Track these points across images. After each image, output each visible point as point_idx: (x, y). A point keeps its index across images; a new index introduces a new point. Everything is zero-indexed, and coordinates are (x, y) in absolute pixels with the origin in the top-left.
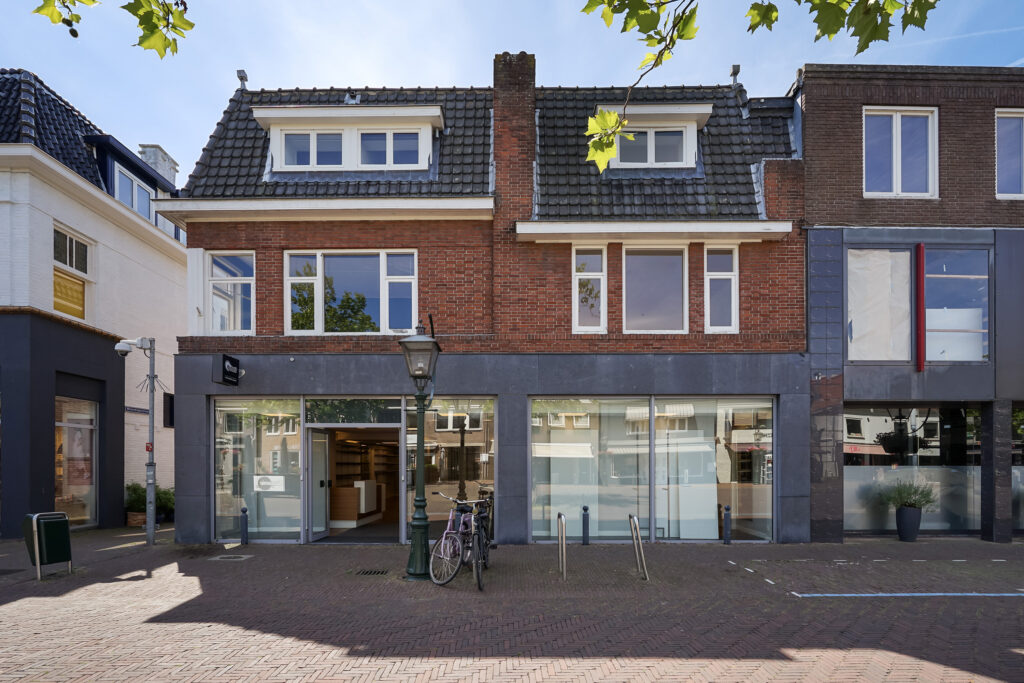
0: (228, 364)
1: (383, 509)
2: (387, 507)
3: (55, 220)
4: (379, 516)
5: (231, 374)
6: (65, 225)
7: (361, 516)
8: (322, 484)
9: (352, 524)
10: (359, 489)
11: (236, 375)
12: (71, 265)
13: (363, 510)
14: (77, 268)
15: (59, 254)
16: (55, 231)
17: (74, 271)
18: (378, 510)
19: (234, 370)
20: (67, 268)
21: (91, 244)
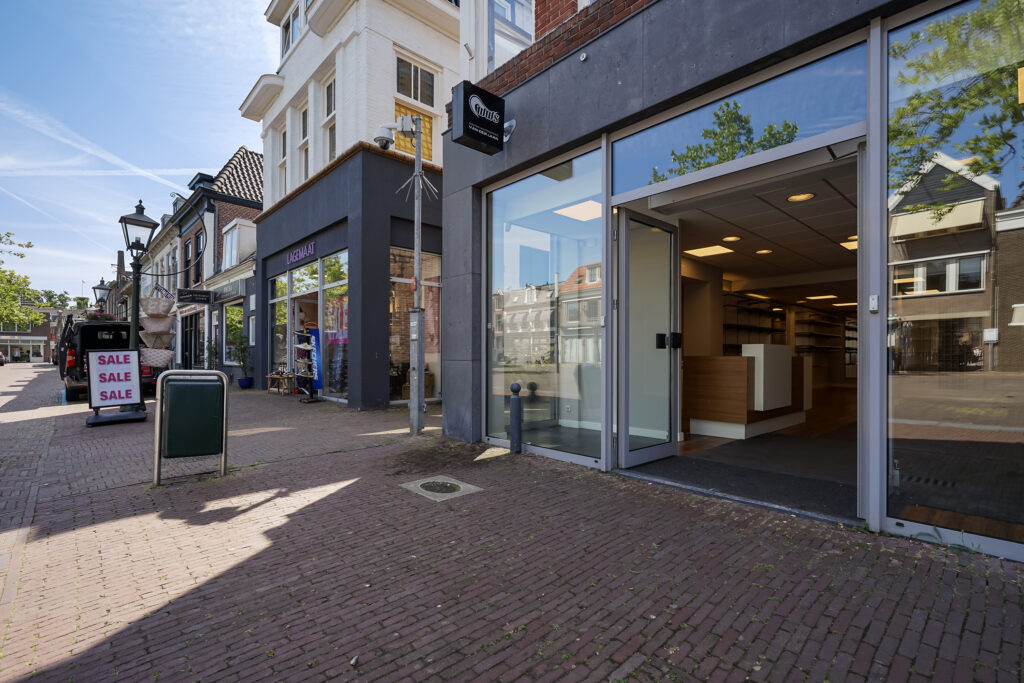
0: (475, 101)
1: (808, 404)
2: (815, 402)
3: (395, 44)
4: (798, 419)
5: (483, 123)
6: (407, 50)
7: (753, 417)
8: (661, 341)
9: (737, 432)
10: (751, 360)
11: (499, 129)
12: (416, 98)
13: (759, 404)
14: (421, 101)
15: (403, 85)
16: (398, 59)
17: (418, 104)
18: (796, 406)
19: (494, 117)
20: (411, 101)
21: (437, 72)
